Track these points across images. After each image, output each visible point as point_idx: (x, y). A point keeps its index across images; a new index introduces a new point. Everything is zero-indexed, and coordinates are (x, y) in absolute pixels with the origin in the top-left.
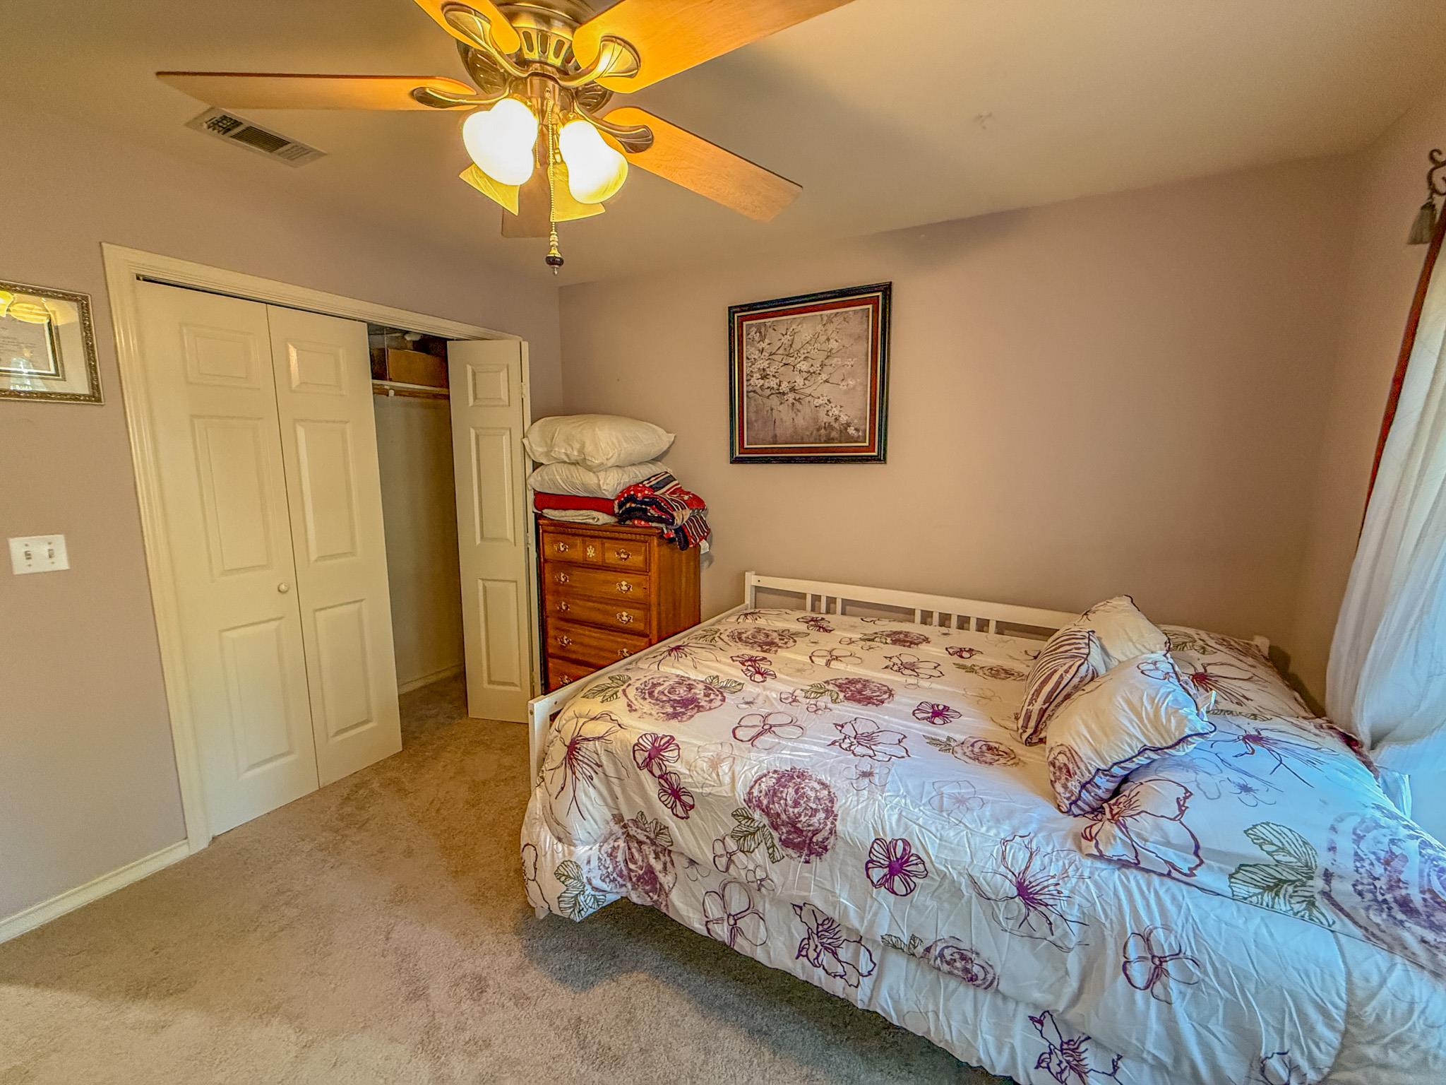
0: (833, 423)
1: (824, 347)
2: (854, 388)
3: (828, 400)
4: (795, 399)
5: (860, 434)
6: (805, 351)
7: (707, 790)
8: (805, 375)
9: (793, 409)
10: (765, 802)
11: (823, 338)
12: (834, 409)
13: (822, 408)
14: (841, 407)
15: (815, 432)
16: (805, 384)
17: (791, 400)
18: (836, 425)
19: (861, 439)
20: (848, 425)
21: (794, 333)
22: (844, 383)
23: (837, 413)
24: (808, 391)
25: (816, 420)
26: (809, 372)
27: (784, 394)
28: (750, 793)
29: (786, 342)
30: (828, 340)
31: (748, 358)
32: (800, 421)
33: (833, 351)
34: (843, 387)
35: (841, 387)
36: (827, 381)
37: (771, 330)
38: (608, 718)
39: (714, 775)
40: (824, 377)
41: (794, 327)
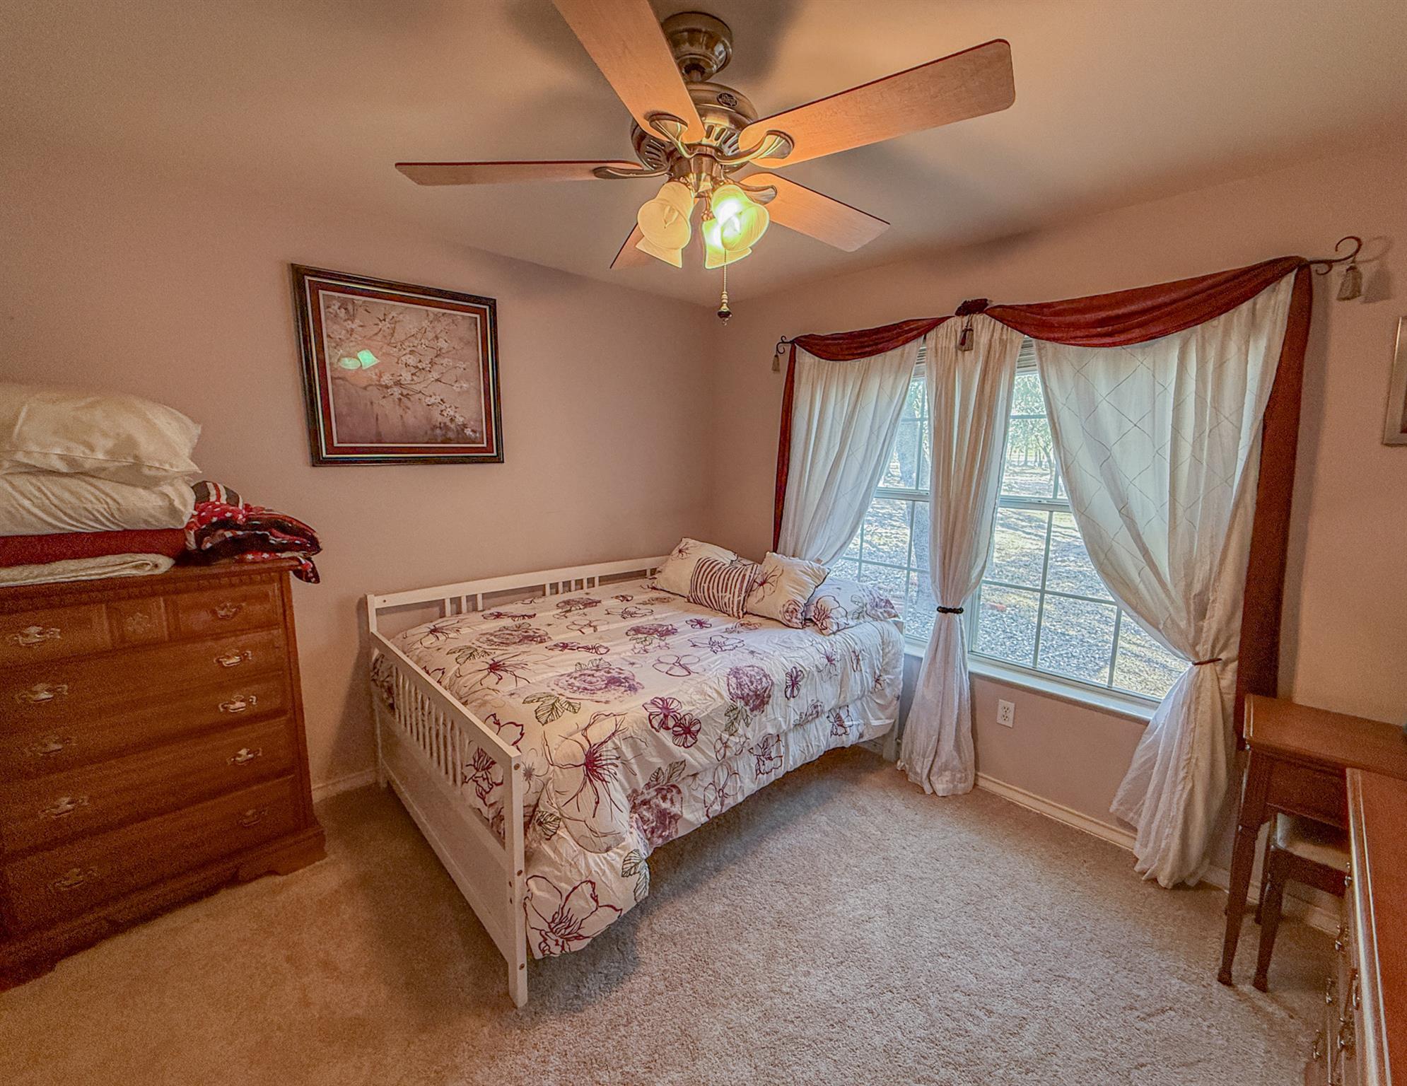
0: (448, 423)
1: (433, 344)
2: (467, 392)
3: (442, 400)
4: (402, 394)
5: (478, 435)
6: (411, 345)
7: (709, 710)
8: (414, 371)
9: (399, 405)
10: (739, 693)
11: (431, 335)
12: (449, 409)
13: (435, 407)
14: (456, 408)
15: (429, 432)
16: (413, 380)
17: (397, 395)
18: (453, 426)
19: (479, 440)
20: (465, 426)
21: (394, 321)
22: (457, 385)
23: (452, 413)
24: (418, 388)
25: (429, 419)
26: (417, 367)
27: (387, 387)
28: (731, 693)
29: (385, 328)
30: (437, 338)
31: (329, 336)
32: (410, 420)
33: (443, 351)
34: (456, 388)
35: (454, 388)
36: (438, 380)
37: (361, 310)
38: (603, 716)
39: (708, 698)
40: (435, 375)
41: (394, 314)
